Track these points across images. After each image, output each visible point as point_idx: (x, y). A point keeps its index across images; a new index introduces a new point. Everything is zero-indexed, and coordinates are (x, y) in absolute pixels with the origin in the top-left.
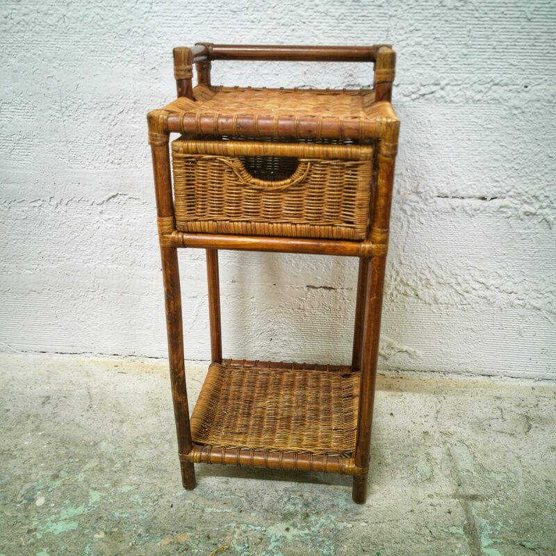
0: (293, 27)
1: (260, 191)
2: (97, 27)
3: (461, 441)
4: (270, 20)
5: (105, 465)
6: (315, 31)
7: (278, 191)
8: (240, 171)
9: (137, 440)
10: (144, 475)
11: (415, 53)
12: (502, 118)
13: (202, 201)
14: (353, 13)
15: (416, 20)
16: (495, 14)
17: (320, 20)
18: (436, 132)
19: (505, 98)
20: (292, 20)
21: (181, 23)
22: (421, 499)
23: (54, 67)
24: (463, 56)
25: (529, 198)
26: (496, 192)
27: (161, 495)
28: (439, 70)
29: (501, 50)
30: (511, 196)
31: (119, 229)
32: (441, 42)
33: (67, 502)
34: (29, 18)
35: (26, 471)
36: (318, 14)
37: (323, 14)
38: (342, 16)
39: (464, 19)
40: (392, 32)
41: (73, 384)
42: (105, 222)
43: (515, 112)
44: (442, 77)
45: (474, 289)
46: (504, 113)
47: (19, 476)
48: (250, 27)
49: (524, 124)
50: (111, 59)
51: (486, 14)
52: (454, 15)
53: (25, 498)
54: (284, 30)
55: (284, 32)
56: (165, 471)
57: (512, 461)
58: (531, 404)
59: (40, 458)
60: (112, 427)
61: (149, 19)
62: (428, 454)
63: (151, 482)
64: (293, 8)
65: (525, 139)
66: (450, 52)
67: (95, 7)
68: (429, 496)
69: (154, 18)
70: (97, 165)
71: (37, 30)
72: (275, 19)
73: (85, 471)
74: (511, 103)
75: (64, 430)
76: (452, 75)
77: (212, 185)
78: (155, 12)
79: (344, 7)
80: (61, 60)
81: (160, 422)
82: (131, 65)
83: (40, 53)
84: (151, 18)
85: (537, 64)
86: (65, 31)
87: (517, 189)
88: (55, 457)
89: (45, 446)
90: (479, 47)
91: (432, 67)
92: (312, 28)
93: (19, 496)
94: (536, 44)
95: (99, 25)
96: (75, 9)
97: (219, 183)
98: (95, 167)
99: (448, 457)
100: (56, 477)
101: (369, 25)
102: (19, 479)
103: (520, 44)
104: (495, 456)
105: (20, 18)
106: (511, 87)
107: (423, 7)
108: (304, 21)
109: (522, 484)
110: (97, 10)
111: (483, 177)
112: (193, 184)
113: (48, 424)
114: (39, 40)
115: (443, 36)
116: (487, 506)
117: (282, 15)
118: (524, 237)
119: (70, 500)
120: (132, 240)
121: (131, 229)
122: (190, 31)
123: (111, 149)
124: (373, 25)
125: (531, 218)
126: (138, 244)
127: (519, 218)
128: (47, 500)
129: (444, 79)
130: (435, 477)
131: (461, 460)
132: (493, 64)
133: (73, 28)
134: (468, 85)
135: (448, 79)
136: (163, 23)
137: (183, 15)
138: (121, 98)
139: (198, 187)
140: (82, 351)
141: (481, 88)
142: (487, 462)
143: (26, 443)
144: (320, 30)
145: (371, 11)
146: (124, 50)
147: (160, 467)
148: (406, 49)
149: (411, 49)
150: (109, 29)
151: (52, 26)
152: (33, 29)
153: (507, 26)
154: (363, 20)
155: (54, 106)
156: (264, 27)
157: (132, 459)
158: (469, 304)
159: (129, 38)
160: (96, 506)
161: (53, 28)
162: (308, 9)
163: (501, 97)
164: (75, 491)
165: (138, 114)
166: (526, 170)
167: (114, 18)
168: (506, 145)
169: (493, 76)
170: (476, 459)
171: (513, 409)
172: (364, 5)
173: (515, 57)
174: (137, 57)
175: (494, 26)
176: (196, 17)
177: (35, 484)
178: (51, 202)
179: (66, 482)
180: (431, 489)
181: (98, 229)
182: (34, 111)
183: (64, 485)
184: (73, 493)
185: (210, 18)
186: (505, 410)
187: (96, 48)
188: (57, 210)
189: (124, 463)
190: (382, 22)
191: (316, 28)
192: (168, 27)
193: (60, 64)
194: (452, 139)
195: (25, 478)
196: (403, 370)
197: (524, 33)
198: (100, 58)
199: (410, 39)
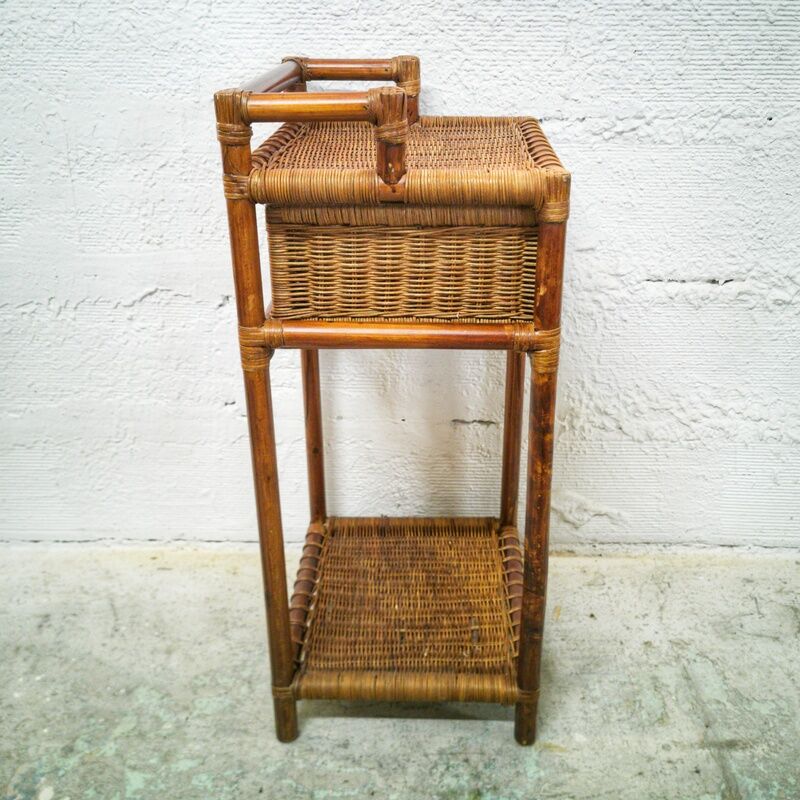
0: (427, 37)
2: (125, 39)
3: (702, 654)
4: (391, 27)
5: (146, 727)
6: (459, 43)
9: (196, 681)
10: (213, 741)
11: (608, 73)
14: (515, 16)
15: (607, 25)
16: (723, 15)
17: (466, 27)
18: (642, 186)
19: (740, 136)
20: (424, 26)
21: (255, 32)
22: (652, 752)
23: (58, 100)
24: (677, 77)
25: (780, 280)
26: (732, 272)
27: (243, 773)
28: (642, 97)
29: (732, 67)
30: (753, 278)
31: (159, 344)
32: (645, 57)
33: (90, 793)
34: (19, 26)
35: (18, 743)
36: (463, 18)
37: (469, 19)
38: (499, 20)
39: (678, 22)
40: (573, 43)
42: (136, 334)
43: (755, 155)
44: (647, 107)
45: (705, 416)
46: (740, 157)
47: (9, 752)
48: (361, 37)
49: (768, 172)
50: (148, 86)
51: (710, 15)
52: (664, 18)
53: (20, 791)
54: (413, 42)
55: (413, 45)
56: (246, 732)
57: (781, 681)
59: (42, 720)
60: (153, 661)
61: (207, 26)
62: (655, 678)
63: (224, 751)
64: (425, 10)
65: (771, 194)
66: (658, 70)
67: (122, 9)
68: (663, 747)
69: (214, 26)
70: (125, 246)
71: (32, 44)
72: (399, 25)
73: (116, 739)
74: (748, 143)
75: (77, 671)
76: (663, 103)
78: (215, 17)
79: (502, 8)
80: (68, 90)
82: (179, 95)
83: (35, 78)
84: (210, 25)
85: (786, 86)
86: (76, 46)
87: (761, 267)
88: (66, 717)
89: (48, 699)
90: (700, 62)
91: (633, 93)
92: (453, 37)
93: (11, 787)
94: (782, 57)
95: (128, 37)
96: (91, 13)
98: (122, 249)
99: (684, 682)
100: (69, 750)
101: (538, 34)
102: (9, 757)
103: (760, 57)
104: (755, 675)
105: (5, 27)
106: (749, 120)
107: (617, 7)
108: (442, 28)
110: (125, 14)
111: (712, 250)
113: (51, 661)
114: (35, 59)
115: (648, 47)
116: (753, 756)
117: (409, 20)
118: (776, 336)
119: (96, 789)
121: (178, 343)
122: (269, 44)
123: (147, 222)
124: (545, 33)
125: (784, 309)
127: (767, 308)
128: (58, 791)
129: (651, 109)
130: (670, 715)
131: (706, 685)
132: (721, 87)
133: (87, 41)
134: (685, 119)
135: (657, 110)
136: (229, 33)
137: (259, 20)
138: (165, 144)
140: (98, 536)
141: (703, 121)
142: (743, 685)
143: (16, 695)
144: (467, 40)
145: (542, 13)
146: (169, 73)
147: (236, 726)
148: (593, 68)
149: (601, 67)
150: (145, 43)
151: (55, 38)
152: (25, 43)
153: (740, 32)
154: (530, 26)
155: (55, 159)
156: (383, 37)
157: (191, 714)
158: (698, 440)
159: (176, 55)
160: (138, 797)
161: (56, 41)
162: (446, 11)
163: (734, 135)
164: (101, 773)
165: (189, 168)
166: (774, 238)
167: (152, 26)
168: (743, 203)
169: (722, 104)
170: (727, 681)
171: (773, 597)
172: (531, 5)
173: (752, 76)
174: (187, 83)
175: (720, 33)
176: (279, 23)
177: (36, 765)
178: (51, 306)
179: (86, 759)
180: (665, 735)
181: (125, 344)
182: (25, 167)
183: (83, 763)
184: (100, 777)
185: (300, 26)
186: (761, 599)
187: (124, 70)
188: (60, 317)
189: (178, 721)
190: (558, 28)
191: (461, 38)
192: (236, 38)
193: (66, 96)
194: (665, 196)
195: (19, 755)
196: (603, 543)
197: (765, 42)
198: (130, 86)
199: (599, 53)
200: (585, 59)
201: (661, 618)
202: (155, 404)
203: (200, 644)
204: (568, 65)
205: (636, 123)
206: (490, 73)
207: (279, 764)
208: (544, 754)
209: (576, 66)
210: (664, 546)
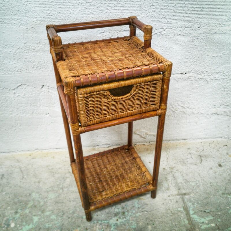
0: (97, 6)
3: (177, 170)
4: (86, 3)
5: (36, 204)
6: (108, 8)
9: (48, 190)
10: (55, 206)
11: (153, 16)
12: (189, 41)
17: (110, 2)
18: (162, 48)
20: (97, 3)
21: (43, 6)
22: (165, 198)
24: (173, 16)
25: (200, 73)
26: (187, 71)
27: (64, 214)
28: (163, 23)
29: (188, 13)
30: (193, 72)
31: (24, 100)
32: (164, 10)
33: (24, 223)
35: (2, 212)
40: (142, 7)
41: (13, 167)
42: (17, 97)
43: (194, 38)
44: (164, 25)
45: (179, 109)
46: (190, 39)
48: (77, 6)
49: (198, 43)
50: (11, 24)
53: (6, 225)
54: (94, 7)
55: (93, 9)
56: (63, 202)
57: (197, 176)
58: (201, 150)
59: (7, 205)
60: (35, 185)
61: (28, 5)
62: (166, 178)
63: (58, 208)
65: (198, 49)
66: (167, 14)
68: (168, 196)
69: (30, 4)
70: (10, 73)
72: (89, 2)
73: (28, 208)
74: (192, 35)
75: (14, 190)
76: (169, 24)
78: (30, 2)
81: (56, 180)
82: (21, 27)
85: (204, 18)
87: (195, 69)
88: (14, 203)
89: (8, 199)
90: (180, 12)
91: (160, 21)
92: (106, 6)
93: (3, 224)
94: (203, 9)
95: (3, 9)
98: (9, 74)
99: (173, 178)
100: (16, 213)
101: (132, 4)
102: (1, 216)
103: (197, 10)
104: (190, 175)
106: (193, 28)
108: (102, 3)
109: (202, 185)
111: (182, 65)
113: (7, 188)
115: (164, 8)
116: (190, 197)
118: (198, 87)
119: (26, 222)
120: (31, 103)
121: (30, 99)
122: (48, 9)
124: (134, 4)
125: (201, 80)
126: (34, 105)
127: (196, 80)
128: (16, 224)
129: (165, 26)
130: (170, 187)
131: (179, 179)
132: (185, 19)
134: (175, 28)
135: (167, 26)
136: (35, 6)
137: (44, 2)
138: (18, 42)
140: (13, 150)
141: (180, 29)
142: (188, 178)
144: (110, 7)
146: (17, 20)
147: (60, 201)
148: (148, 14)
149: (151, 14)
150: (8, 11)
153: (191, 2)
156: (84, 6)
157: (48, 199)
158: (177, 115)
159: (19, 14)
160: (37, 223)
163: (189, 33)
166: (199, 61)
167: (10, 5)
168: (191, 52)
169: (185, 24)
170: (184, 177)
171: (195, 153)
173: (194, 15)
174: (23, 23)
175: (186, 2)
176: (51, 3)
177: (8, 217)
179: (22, 214)
180: (169, 193)
181: (14, 100)
183: (21, 216)
184: (26, 219)
185: (57, 3)
186: (192, 154)
187: (2, 20)
189: (45, 201)
190: (138, 2)
191: (108, 6)
192: (38, 8)
194: (169, 51)
195: (3, 215)
196: (152, 142)
197: (198, 5)
198: (5, 24)
199: (150, 10)
200: (146, 12)
201: (167, 161)
202: (25, 116)
203: (47, 179)
204: (141, 14)
205: (161, 30)
206: (118, 17)
207: (73, 210)
208: (139, 201)
209: (143, 14)
210: (168, 141)
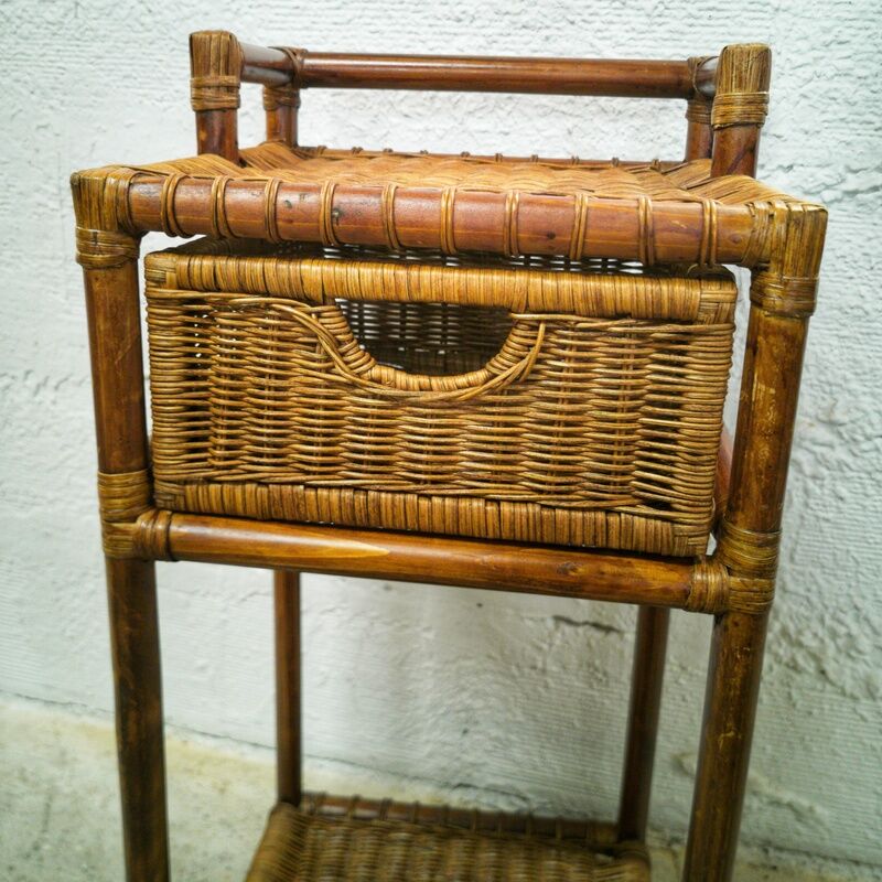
0: (545, 32)
1: (397, 401)
2: (138, 27)
4: (496, 17)
6: (596, 42)
7: (450, 404)
8: (340, 343)
11: (835, 94)
13: (229, 427)
15: (838, 18)
17: (610, 18)
20: (545, 16)
23: (51, 108)
34: (12, 9)
38: (661, 7)
48: (452, 30)
50: (162, 93)
54: (526, 39)
55: (526, 44)
61: (241, 12)
69: (252, 11)
71: (26, 33)
72: (507, 13)
77: (257, 380)
80: (65, 94)
83: (27, 78)
84: (247, 9)
86: (77, 35)
92: (590, 33)
95: (142, 25)
97: (277, 377)
101: (722, 30)
108: (571, 18)
112: (205, 378)
114: (29, 52)
122: (323, 38)
124: (733, 30)
133: (92, 30)
136: (271, 22)
139: (219, 386)
144: (610, 38)
148: (811, 85)
149: (825, 85)
150: (163, 33)
151: (53, 24)
152: (19, 31)
155: (44, 186)
156: (484, 31)
161: (54, 28)
176: (338, 8)
178: (28, 383)
182: (8, 194)
185: (366, 12)
187: (134, 70)
188: (38, 399)
191: (600, 35)
192: (280, 29)
193: (62, 102)
198: (141, 91)
199: (823, 62)
200: (799, 72)
